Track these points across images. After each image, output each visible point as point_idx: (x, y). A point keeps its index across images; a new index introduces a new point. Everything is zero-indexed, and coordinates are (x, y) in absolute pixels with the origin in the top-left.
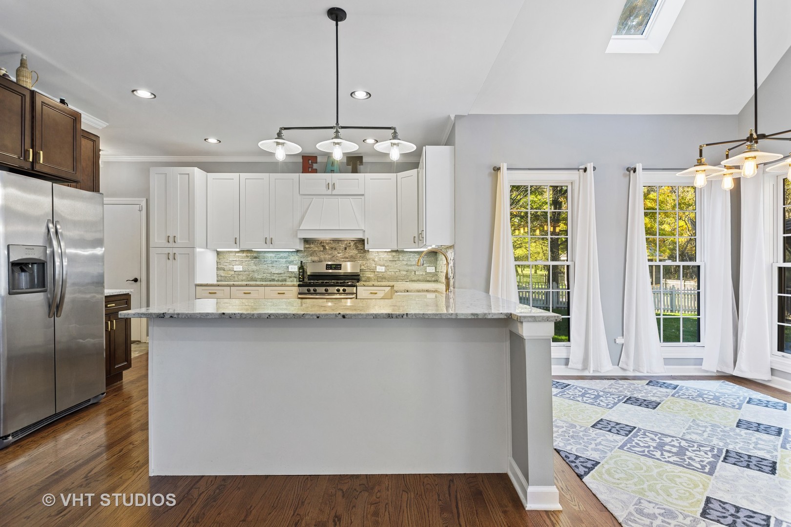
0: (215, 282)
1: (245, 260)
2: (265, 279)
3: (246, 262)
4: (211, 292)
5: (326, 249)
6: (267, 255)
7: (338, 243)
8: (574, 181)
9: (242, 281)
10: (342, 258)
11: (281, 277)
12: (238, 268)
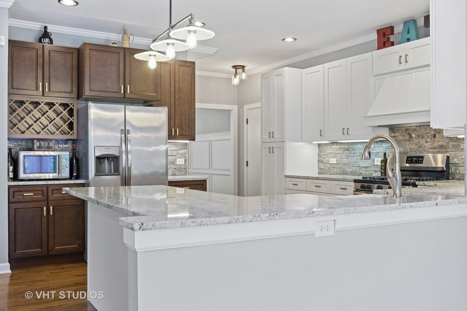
0: (317, 175)
1: (338, 152)
2: (355, 172)
3: (340, 154)
4: (295, 183)
5: (412, 137)
6: (355, 146)
7: (426, 129)
9: (336, 174)
10: (431, 148)
11: (368, 171)
12: (333, 161)
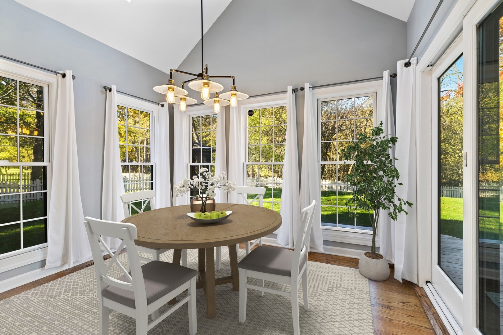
8: (52, 84)
